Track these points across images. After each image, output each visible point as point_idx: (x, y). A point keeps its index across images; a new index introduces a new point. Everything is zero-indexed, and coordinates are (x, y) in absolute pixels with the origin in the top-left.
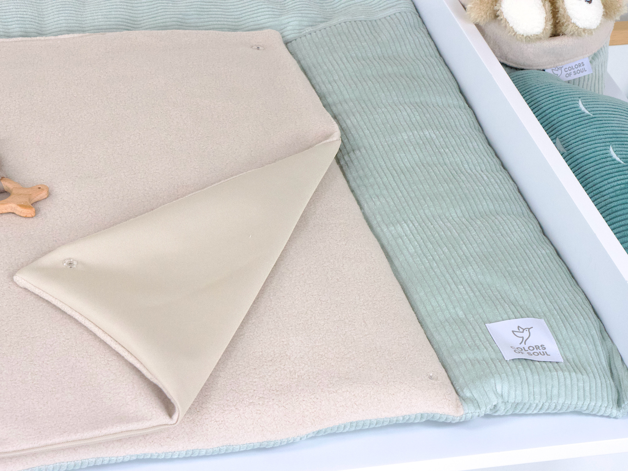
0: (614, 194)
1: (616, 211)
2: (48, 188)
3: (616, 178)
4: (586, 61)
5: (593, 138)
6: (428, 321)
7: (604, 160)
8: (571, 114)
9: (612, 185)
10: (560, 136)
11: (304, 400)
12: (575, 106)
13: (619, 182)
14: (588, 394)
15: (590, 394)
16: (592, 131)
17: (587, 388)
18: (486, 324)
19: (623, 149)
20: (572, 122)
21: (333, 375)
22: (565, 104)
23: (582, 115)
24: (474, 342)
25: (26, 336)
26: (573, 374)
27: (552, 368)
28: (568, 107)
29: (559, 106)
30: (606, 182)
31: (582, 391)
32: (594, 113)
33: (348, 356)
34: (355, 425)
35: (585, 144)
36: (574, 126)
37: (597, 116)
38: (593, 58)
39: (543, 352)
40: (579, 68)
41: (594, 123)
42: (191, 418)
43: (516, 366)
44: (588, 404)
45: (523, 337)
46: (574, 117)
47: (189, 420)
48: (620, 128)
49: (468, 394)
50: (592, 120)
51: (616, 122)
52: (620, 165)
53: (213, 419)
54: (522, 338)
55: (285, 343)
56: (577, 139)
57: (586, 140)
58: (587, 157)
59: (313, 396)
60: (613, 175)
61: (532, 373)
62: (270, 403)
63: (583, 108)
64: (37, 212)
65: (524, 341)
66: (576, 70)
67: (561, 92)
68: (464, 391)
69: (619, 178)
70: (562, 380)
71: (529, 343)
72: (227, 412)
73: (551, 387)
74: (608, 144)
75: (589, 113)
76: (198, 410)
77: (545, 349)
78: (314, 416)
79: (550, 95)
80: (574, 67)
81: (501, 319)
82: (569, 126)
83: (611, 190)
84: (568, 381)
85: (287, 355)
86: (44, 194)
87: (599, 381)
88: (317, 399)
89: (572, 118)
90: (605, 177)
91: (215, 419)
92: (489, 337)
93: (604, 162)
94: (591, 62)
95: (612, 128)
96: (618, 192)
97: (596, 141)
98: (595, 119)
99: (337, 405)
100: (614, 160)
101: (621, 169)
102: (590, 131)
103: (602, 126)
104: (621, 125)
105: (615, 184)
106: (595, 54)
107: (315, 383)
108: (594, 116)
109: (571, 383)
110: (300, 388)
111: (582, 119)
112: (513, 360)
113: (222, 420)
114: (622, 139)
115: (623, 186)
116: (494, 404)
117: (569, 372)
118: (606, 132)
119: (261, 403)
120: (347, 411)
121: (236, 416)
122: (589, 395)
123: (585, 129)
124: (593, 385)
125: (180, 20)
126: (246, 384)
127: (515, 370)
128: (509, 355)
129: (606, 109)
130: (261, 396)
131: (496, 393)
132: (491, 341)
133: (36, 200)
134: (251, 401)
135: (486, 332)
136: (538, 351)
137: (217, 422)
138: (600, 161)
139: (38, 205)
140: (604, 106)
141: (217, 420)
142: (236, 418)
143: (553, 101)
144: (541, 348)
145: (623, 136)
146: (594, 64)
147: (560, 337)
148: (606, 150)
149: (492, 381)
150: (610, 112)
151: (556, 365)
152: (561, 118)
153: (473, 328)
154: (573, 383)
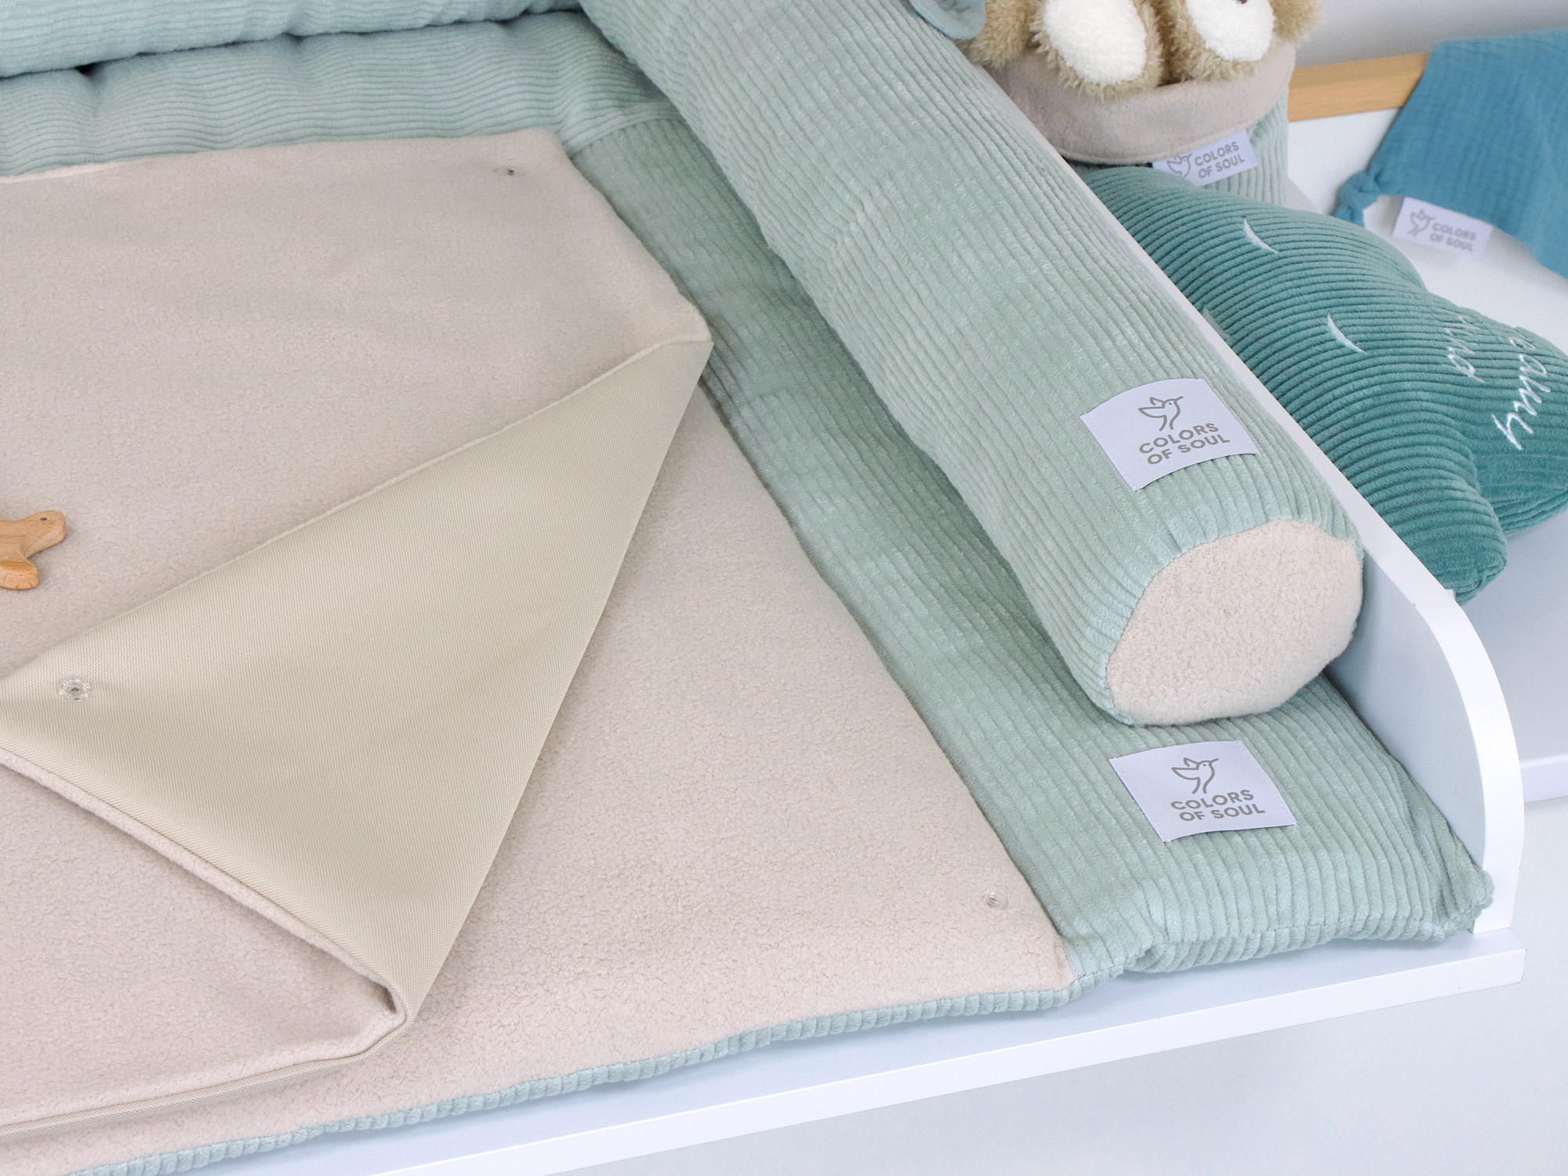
0: (1349, 421)
1: (1360, 459)
2: (63, 519)
3: (1350, 386)
4: (1242, 139)
5: (1288, 302)
6: (974, 764)
7: (1318, 348)
8: (1230, 254)
9: (1343, 400)
10: (1211, 305)
11: (704, 964)
12: (1237, 234)
13: (1360, 394)
14: (1361, 894)
15: (1369, 894)
16: (1282, 286)
17: (1359, 882)
18: (1110, 760)
19: (1357, 321)
20: (1234, 271)
21: (765, 904)
22: (1214, 233)
23: (1254, 254)
24: (1088, 804)
25: (48, 857)
26: (1323, 854)
27: (1273, 848)
28: (1221, 238)
29: (1201, 238)
30: (1329, 396)
31: (1347, 889)
32: (1282, 246)
33: (798, 859)
34: (827, 1024)
35: (1271, 317)
36: (1241, 278)
37: (1288, 253)
38: (1256, 133)
39: (1247, 806)
40: (1227, 156)
41: (1285, 269)
42: (443, 1026)
43: (1190, 856)
44: (1365, 918)
45: (1198, 779)
46: (1238, 260)
47: (437, 1029)
48: (1343, 277)
49: (1084, 930)
50: (1279, 263)
51: (1333, 264)
52: (1355, 356)
53: (495, 1021)
54: (1196, 781)
55: (648, 836)
56: (1252, 308)
57: (1271, 308)
58: (1279, 344)
59: (724, 956)
60: (1343, 379)
61: (1228, 869)
62: (626, 971)
63: (1255, 240)
64: (41, 578)
65: (1201, 786)
66: (1220, 160)
67: (1201, 207)
68: (1075, 923)
69: (1357, 384)
70: (1299, 871)
71: (1214, 788)
72: (526, 1002)
73: (1275, 892)
74: (1322, 312)
75: (1270, 249)
76: (457, 1004)
77: (1252, 797)
78: (731, 1000)
79: (1177, 215)
80: (1216, 155)
81: (1144, 746)
82: (1228, 280)
83: (1343, 412)
84: (1314, 873)
85: (654, 863)
86: (55, 533)
87: (1384, 861)
88: (735, 961)
89: (1232, 263)
90: (1325, 386)
91: (499, 1021)
92: (1121, 789)
93: (1319, 353)
94: (1252, 142)
95: (1326, 278)
96: (1359, 417)
97: (1296, 308)
98: (1286, 261)
99: (782, 977)
100: (1341, 346)
101: (1359, 365)
102: (1278, 287)
103: (1303, 273)
104: (1344, 270)
105: (1351, 397)
106: (1260, 124)
107: (725, 923)
108: (1282, 254)
109: (1321, 876)
110: (692, 936)
111: (1257, 261)
112: (1180, 839)
113: (517, 1022)
114: (1352, 300)
115: (1368, 402)
116: (1146, 946)
117: (1313, 849)
118: (1314, 288)
119: (603, 972)
120: (805, 990)
121: (548, 1009)
122: (1365, 896)
123: (1267, 283)
124: (1372, 870)
125: (319, 123)
126: (564, 931)
127: (1188, 866)
128: (1169, 827)
129: (1306, 237)
130: (602, 956)
131: (1149, 921)
132: (1126, 798)
133: (37, 547)
134: (580, 970)
135: (1114, 779)
136: (1236, 805)
137: (504, 1026)
138: (1310, 352)
139: (42, 560)
140: (1302, 231)
141: (505, 1022)
142: (548, 1012)
143: (1184, 228)
144: (1241, 797)
145: (1353, 292)
146: (1259, 144)
147: (1284, 773)
148: (1319, 325)
149: (1139, 895)
150: (1318, 244)
151: (1279, 835)
152: (1209, 264)
153: (1082, 772)
154: (1325, 876)
